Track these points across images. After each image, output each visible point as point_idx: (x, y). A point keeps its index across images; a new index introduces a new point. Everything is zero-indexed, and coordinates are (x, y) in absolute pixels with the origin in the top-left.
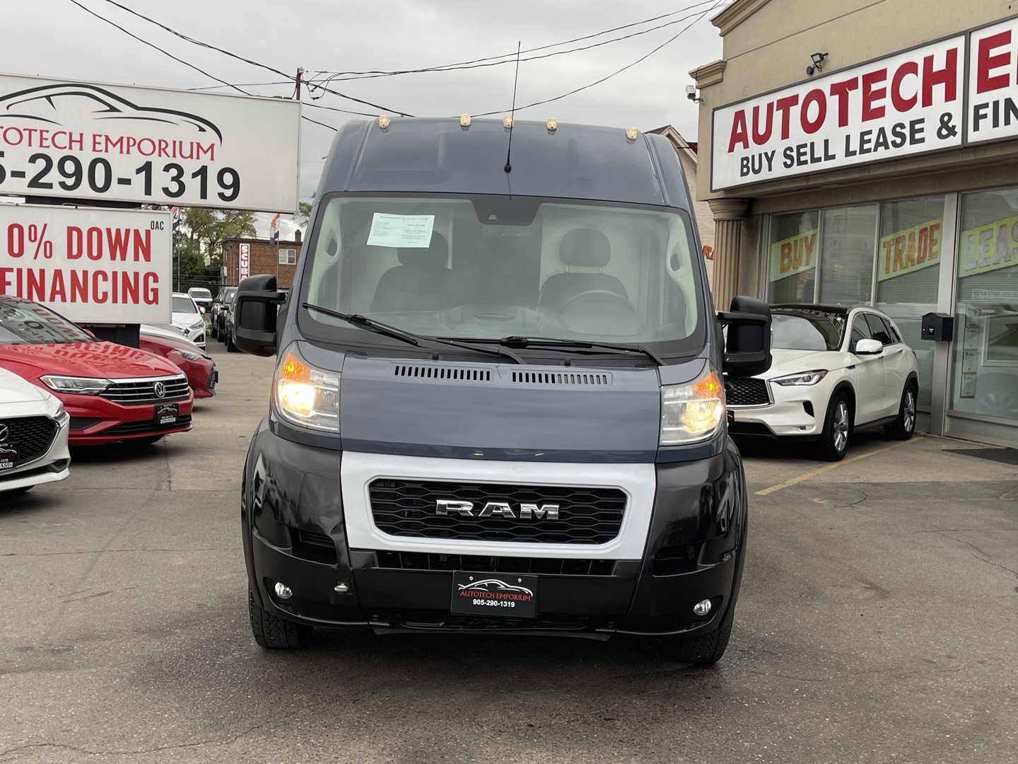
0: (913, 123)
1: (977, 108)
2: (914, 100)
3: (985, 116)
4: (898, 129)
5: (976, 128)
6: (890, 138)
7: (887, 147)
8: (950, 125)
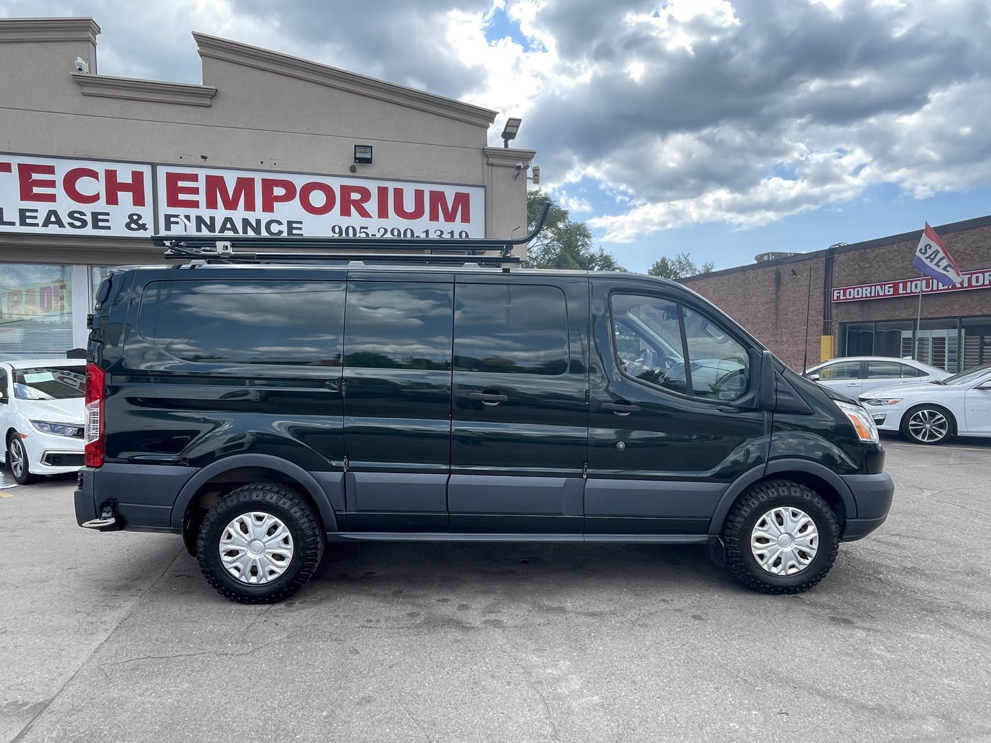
0: (95, 215)
1: (168, 217)
2: (95, 198)
3: (177, 223)
4: (76, 215)
5: (168, 228)
6: (66, 220)
7: (61, 225)
8: (140, 222)
